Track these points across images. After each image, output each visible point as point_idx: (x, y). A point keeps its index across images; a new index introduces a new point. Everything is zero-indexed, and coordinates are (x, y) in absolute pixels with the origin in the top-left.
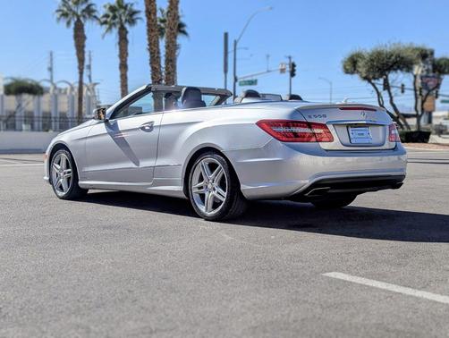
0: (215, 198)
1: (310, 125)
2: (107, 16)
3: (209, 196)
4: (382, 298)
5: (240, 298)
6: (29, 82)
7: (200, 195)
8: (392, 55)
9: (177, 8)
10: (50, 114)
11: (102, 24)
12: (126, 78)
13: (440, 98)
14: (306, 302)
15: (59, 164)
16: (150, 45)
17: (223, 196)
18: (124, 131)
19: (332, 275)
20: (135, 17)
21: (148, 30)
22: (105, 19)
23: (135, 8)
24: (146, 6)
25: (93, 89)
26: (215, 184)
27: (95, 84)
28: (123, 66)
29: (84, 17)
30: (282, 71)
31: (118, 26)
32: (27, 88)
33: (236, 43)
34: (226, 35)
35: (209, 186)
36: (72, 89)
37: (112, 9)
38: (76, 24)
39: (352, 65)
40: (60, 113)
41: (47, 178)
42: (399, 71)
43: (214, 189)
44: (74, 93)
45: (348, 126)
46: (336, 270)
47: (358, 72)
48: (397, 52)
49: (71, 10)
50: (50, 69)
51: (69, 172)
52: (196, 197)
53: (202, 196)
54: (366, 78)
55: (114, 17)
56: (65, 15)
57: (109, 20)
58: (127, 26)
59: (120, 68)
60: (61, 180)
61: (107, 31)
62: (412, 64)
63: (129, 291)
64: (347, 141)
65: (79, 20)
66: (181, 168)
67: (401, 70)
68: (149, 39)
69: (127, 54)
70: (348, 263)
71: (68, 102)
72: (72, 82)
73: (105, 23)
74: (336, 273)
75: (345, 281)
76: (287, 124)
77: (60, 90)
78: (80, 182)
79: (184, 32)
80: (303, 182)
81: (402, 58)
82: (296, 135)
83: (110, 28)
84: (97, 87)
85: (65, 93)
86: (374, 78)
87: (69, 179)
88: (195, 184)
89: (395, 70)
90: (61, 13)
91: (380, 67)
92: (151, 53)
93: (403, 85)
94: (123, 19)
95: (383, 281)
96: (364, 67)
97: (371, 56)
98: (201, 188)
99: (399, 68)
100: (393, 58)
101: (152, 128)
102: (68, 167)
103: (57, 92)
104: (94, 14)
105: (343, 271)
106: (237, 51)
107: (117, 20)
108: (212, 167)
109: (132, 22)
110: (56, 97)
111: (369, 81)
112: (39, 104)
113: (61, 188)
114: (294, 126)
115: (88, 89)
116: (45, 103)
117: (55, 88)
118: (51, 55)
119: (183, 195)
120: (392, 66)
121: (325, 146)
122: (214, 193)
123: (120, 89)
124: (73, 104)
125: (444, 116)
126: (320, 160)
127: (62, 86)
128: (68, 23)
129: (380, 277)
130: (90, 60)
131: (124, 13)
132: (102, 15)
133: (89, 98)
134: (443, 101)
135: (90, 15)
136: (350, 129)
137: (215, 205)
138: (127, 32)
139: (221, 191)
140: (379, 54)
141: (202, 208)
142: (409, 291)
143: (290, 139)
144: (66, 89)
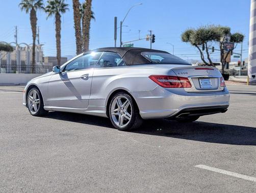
0: (124, 118)
1: (179, 78)
2: (49, 7)
3: (121, 117)
4: (232, 181)
5: (154, 182)
6: (5, 44)
7: (116, 116)
8: (209, 32)
9: (90, 4)
10: (16, 62)
11: (46, 11)
12: (60, 42)
13: (234, 55)
14: (190, 184)
15: (32, 96)
16: (75, 25)
17: (130, 117)
18: (71, 79)
19: (200, 166)
20: (65, 8)
21: (75, 17)
22: (48, 9)
23: (65, 3)
24: (73, 3)
25: (40, 48)
26: (125, 110)
27: (41, 45)
28: (58, 36)
29: (36, 7)
30: (147, 39)
31: (55, 13)
32: (4, 47)
33: (121, 23)
34: (116, 18)
35: (121, 111)
36: (28, 48)
37: (52, 3)
38: (31, 11)
39: (187, 37)
40: (22, 61)
41: (25, 104)
42: (213, 41)
43: (124, 113)
44: (29, 50)
45: (199, 78)
46: (201, 163)
47: (190, 41)
48: (212, 30)
49: (29, 3)
50: (16, 36)
51: (38, 101)
52: (113, 117)
53: (117, 117)
54: (194, 44)
55: (53, 8)
56: (25, 6)
57: (50, 9)
58: (60, 13)
59: (56, 36)
60: (33, 105)
61: (49, 16)
62: (220, 37)
63: (91, 177)
64: (199, 87)
65: (33, 9)
66: (105, 100)
67: (214, 40)
68: (75, 22)
69: (60, 29)
70: (207, 159)
71: (26, 55)
72: (28, 44)
73: (48, 11)
74: (202, 165)
75: (208, 171)
76: (166, 77)
77: (22, 48)
78: (44, 107)
79: (93, 17)
80: (175, 110)
81: (215, 33)
82: (171, 84)
83: (51, 14)
84: (42, 46)
85: (25, 50)
86: (199, 44)
87: (38, 105)
88: (113, 109)
89: (211, 40)
90: (23, 5)
91: (202, 38)
92: (76, 29)
93: (213, 48)
94: (58, 8)
95: (229, 171)
96: (193, 38)
97: (198, 32)
98: (116, 112)
99: (213, 39)
100: (210, 33)
101: (87, 78)
102: (37, 98)
103: (19, 49)
104: (41, 6)
105: (205, 164)
106: (122, 27)
107: (55, 9)
108: (123, 100)
109: (63, 11)
110: (19, 52)
111: (196, 46)
112: (9, 56)
113: (33, 110)
114: (170, 79)
115: (37, 48)
116: (13, 56)
117: (19, 47)
118: (16, 28)
119: (106, 116)
120: (209, 38)
121: (187, 90)
122: (124, 115)
123: (56, 48)
124: (29, 56)
125: (235, 64)
126: (183, 97)
127: (23, 46)
128: (27, 11)
129: (226, 168)
130: (39, 31)
131: (59, 5)
132: (46, 6)
133: (38, 53)
134: (235, 57)
135: (39, 6)
136: (200, 80)
137: (125, 122)
138: (60, 16)
139: (128, 114)
140: (202, 31)
141: (117, 124)
142: (245, 177)
143: (168, 86)
144: (25, 47)
